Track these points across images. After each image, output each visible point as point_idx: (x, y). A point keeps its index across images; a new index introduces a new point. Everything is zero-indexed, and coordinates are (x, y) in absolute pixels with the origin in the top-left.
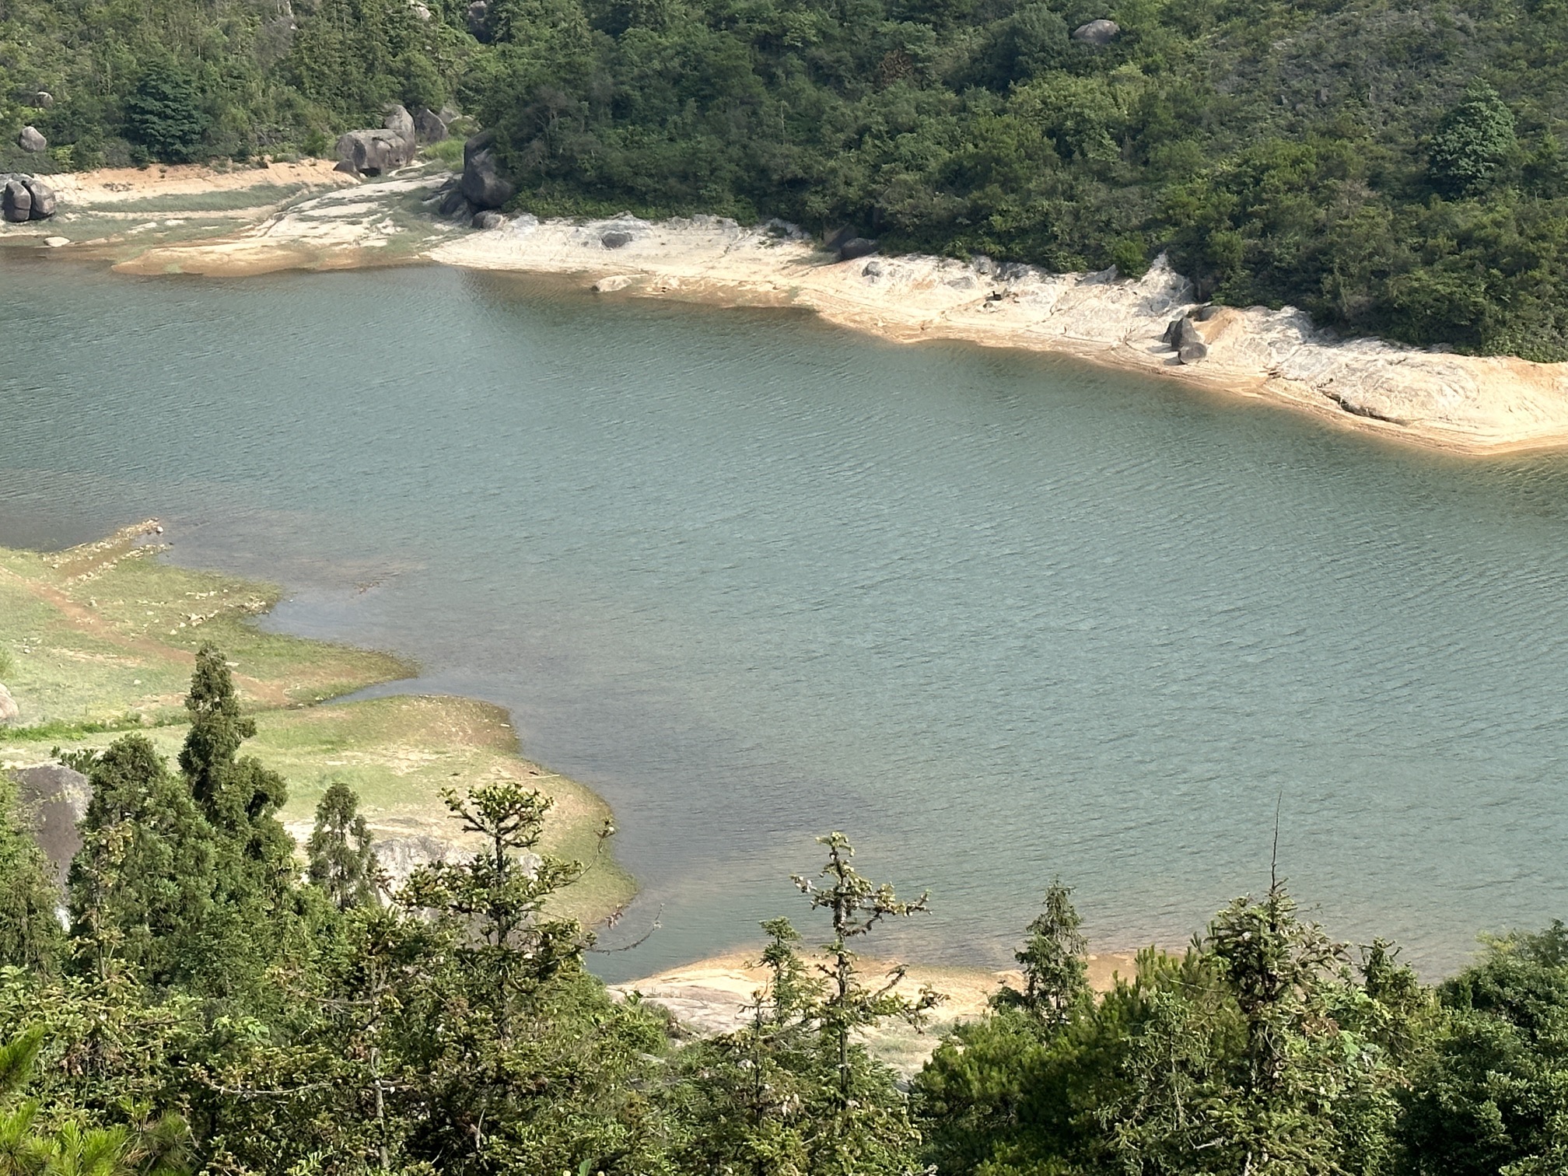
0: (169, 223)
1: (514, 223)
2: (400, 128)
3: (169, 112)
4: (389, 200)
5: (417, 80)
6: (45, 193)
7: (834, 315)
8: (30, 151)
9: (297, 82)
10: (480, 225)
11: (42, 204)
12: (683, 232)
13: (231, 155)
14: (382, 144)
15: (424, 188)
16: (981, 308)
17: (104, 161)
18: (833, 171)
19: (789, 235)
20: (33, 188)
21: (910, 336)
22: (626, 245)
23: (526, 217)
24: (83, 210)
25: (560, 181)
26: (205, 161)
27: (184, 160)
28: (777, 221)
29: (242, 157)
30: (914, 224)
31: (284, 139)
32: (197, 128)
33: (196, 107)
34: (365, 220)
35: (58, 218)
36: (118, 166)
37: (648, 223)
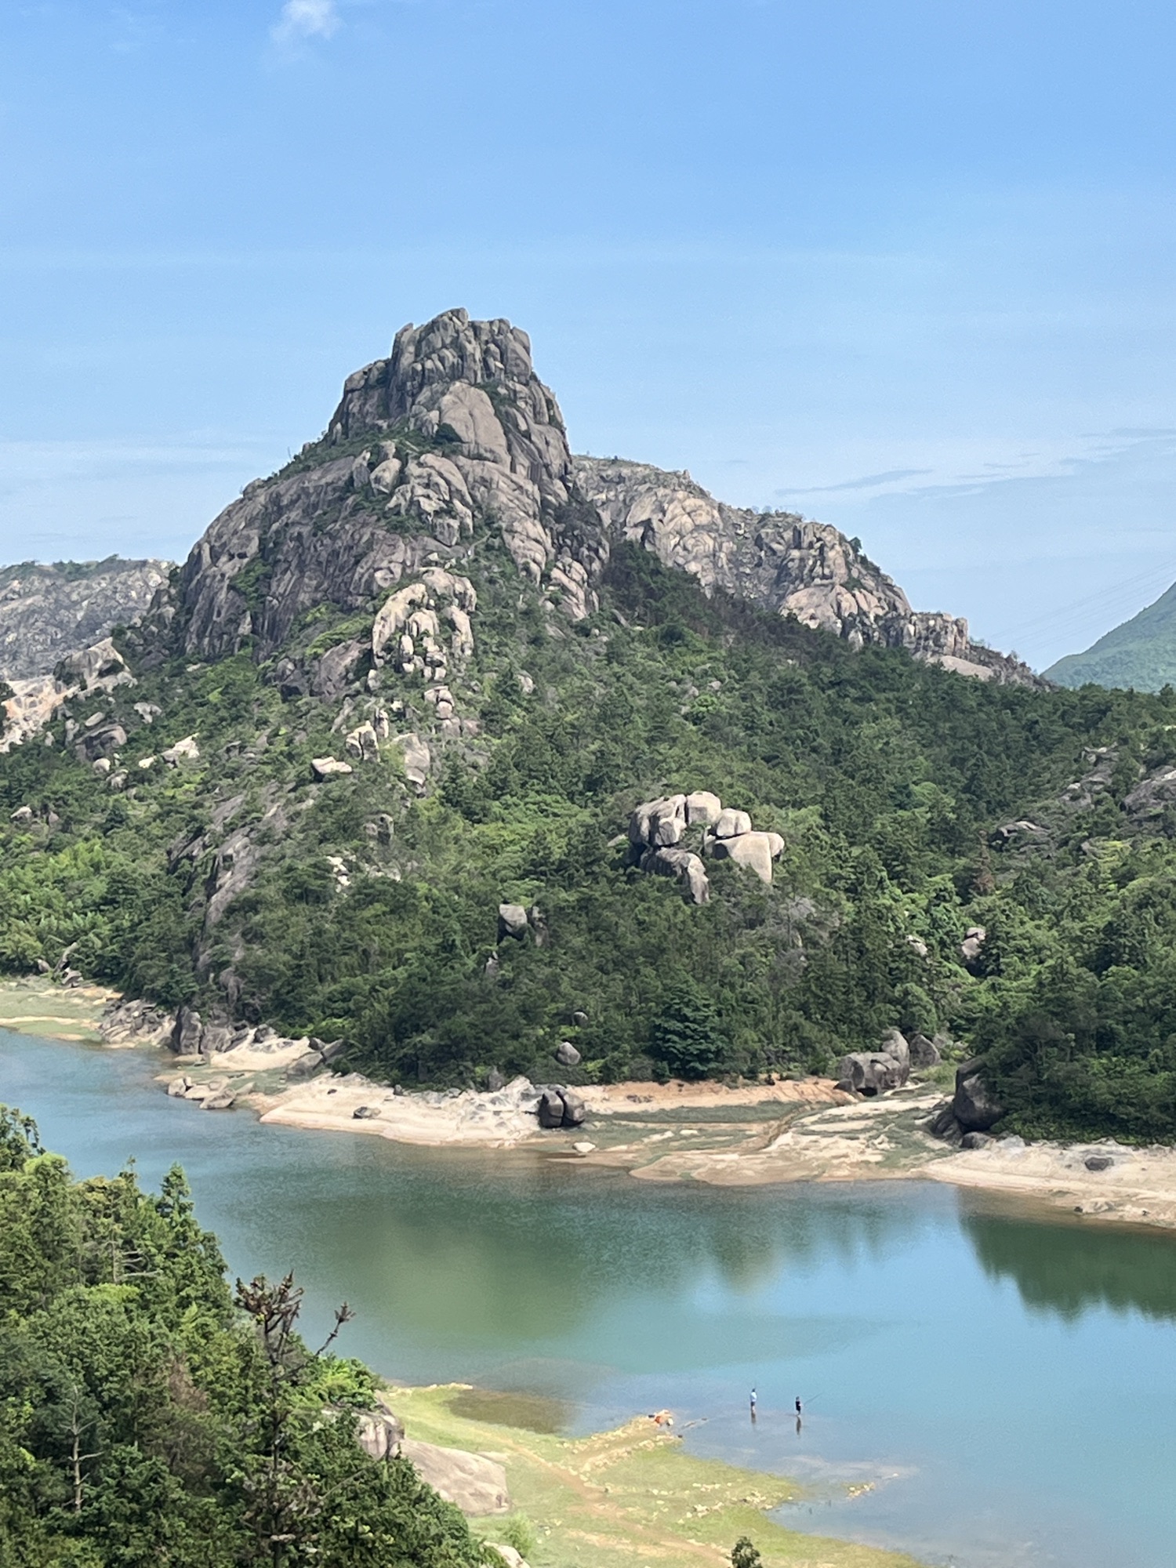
0: (684, 1133)
1: (1002, 1143)
2: (896, 1051)
3: (688, 1032)
4: (883, 1118)
5: (914, 1009)
6: (576, 1103)
8: (566, 1064)
9: (804, 1008)
10: (969, 1145)
11: (573, 1113)
12: (1164, 1159)
13: (742, 1073)
14: (879, 1067)
15: (917, 1109)
17: (629, 1075)
20: (566, 1098)
22: (1107, 1170)
23: (1014, 1139)
24: (609, 1118)
25: (1046, 1106)
26: (719, 1076)
27: (701, 1077)
29: (752, 1075)
31: (794, 1060)
32: (713, 1048)
33: (713, 1029)
34: (862, 1136)
35: (584, 1125)
36: (642, 1080)
37: (1130, 1149)
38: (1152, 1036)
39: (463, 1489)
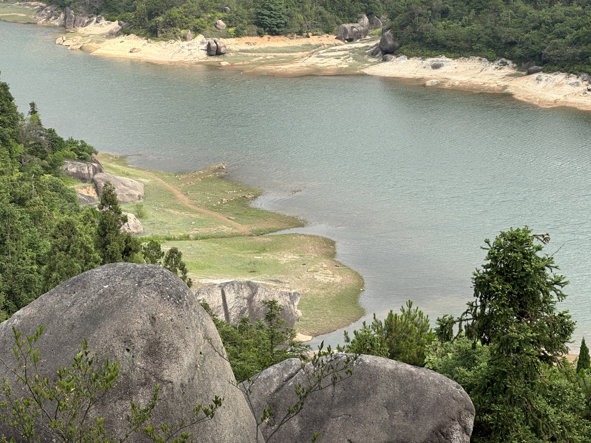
0: (268, 57)
1: (398, 59)
2: (363, 23)
3: (272, 15)
4: (353, 50)
5: (372, 5)
6: (222, 45)
7: (519, 96)
8: (219, 29)
9: (324, 5)
10: (385, 60)
11: (221, 49)
12: (465, 63)
13: (296, 33)
14: (354, 29)
15: (368, 46)
16: (581, 94)
17: (247, 34)
18: (528, 39)
19: (508, 65)
20: (218, 43)
21: (549, 105)
22: (441, 68)
23: (403, 57)
24: (236, 52)
25: (417, 42)
26: (286, 34)
27: (278, 34)
28: (504, 59)
29: (300, 33)
30: (558, 60)
31: (317, 27)
32: (283, 22)
33: (283, 14)
34: (342, 58)
35: (226, 55)
36: (253, 36)
37: (451, 60)
38: (465, 11)
39: (123, 192)
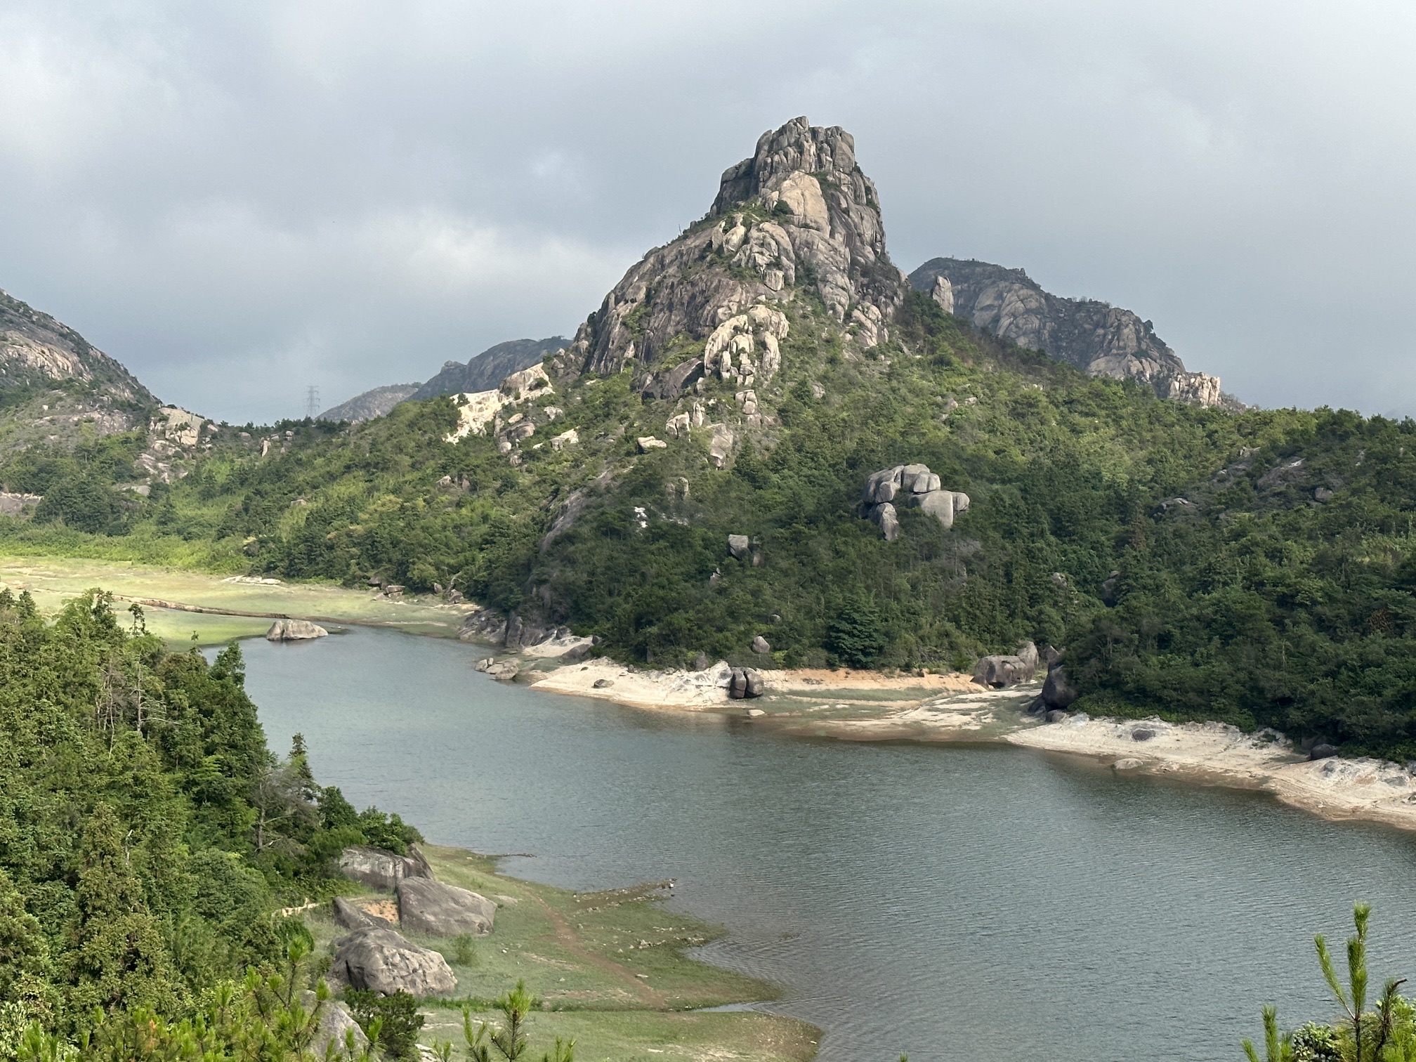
0: (838, 706)
1: (1071, 719)
2: (1026, 656)
3: (855, 632)
4: (996, 702)
5: (1045, 625)
6: (756, 680)
7: (1287, 798)
8: (757, 653)
9: (956, 620)
10: (1050, 720)
11: (754, 688)
12: (1196, 733)
13: (899, 666)
15: (1027, 696)
16: (1406, 800)
17: (807, 663)
18: (1313, 693)
19: (1277, 740)
20: (749, 676)
21: (1340, 816)
22: (1149, 740)
23: (1081, 715)
24: (783, 694)
25: (1109, 690)
26: (879, 668)
27: (865, 667)
28: (1270, 730)
29: (907, 668)
30: (1365, 735)
31: (941, 658)
32: (874, 644)
33: (876, 630)
34: (974, 714)
35: (763, 698)
36: (818, 667)
37: (1170, 725)
38: (1202, 639)
39: (451, 916)
